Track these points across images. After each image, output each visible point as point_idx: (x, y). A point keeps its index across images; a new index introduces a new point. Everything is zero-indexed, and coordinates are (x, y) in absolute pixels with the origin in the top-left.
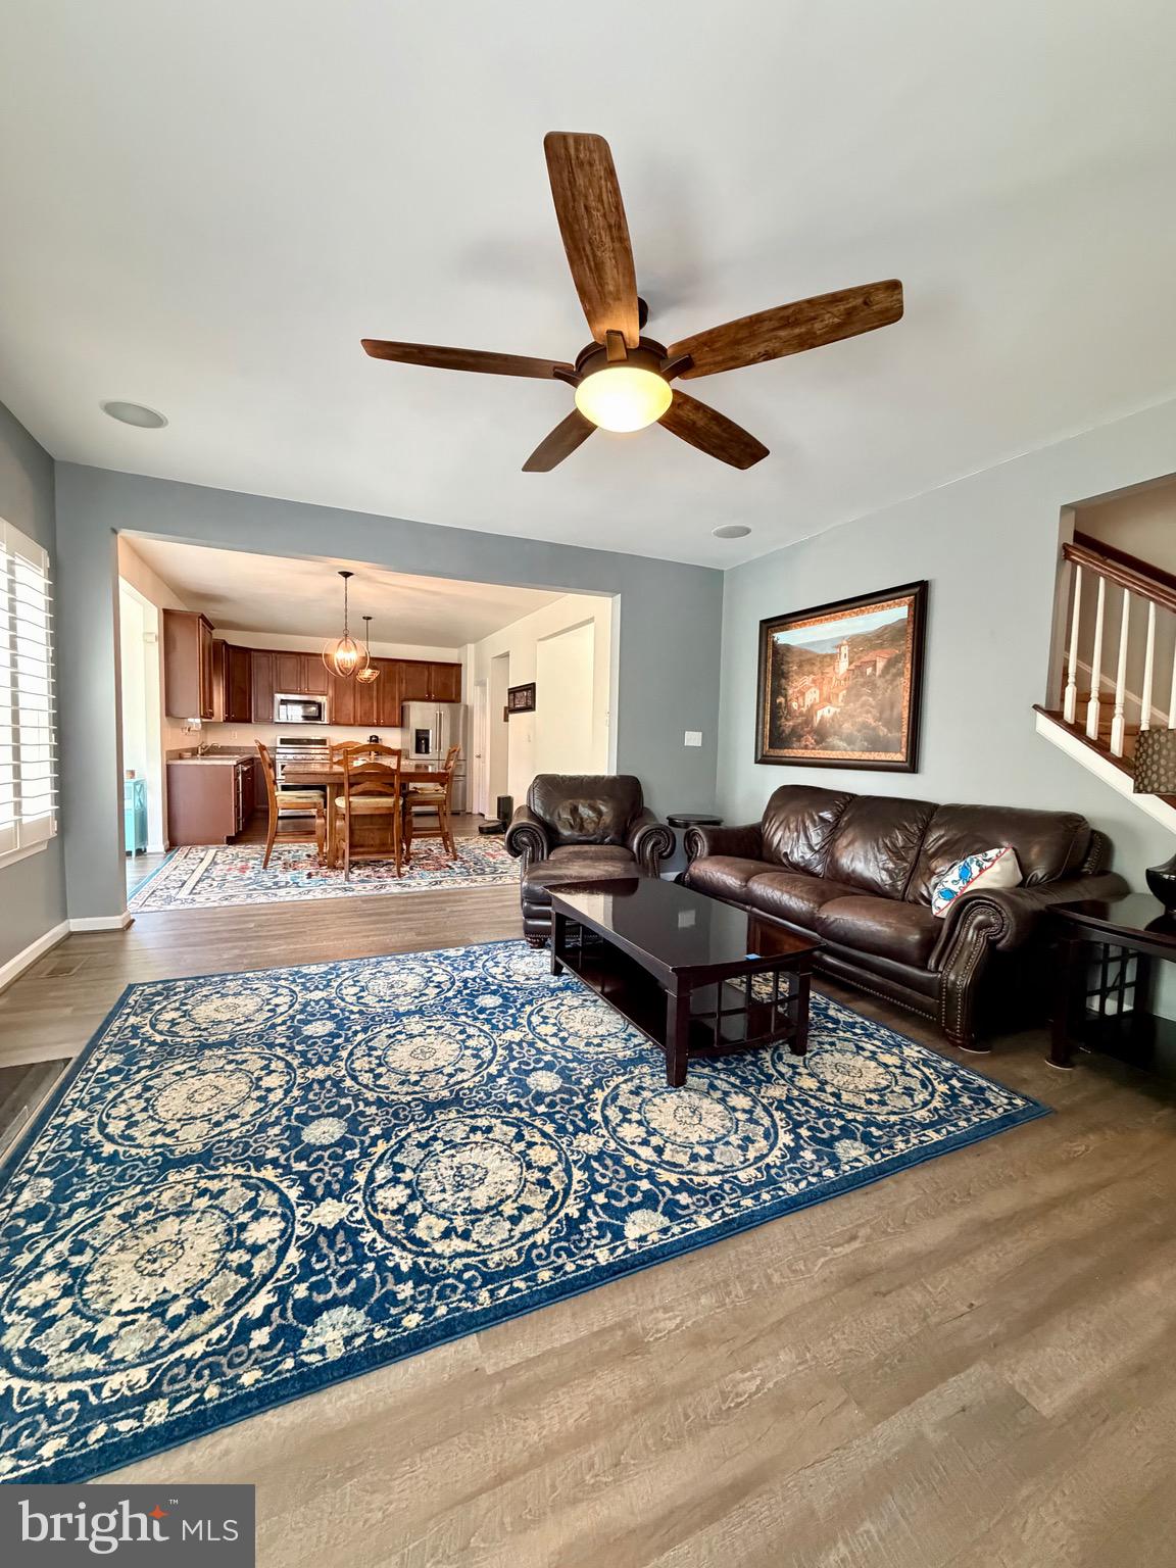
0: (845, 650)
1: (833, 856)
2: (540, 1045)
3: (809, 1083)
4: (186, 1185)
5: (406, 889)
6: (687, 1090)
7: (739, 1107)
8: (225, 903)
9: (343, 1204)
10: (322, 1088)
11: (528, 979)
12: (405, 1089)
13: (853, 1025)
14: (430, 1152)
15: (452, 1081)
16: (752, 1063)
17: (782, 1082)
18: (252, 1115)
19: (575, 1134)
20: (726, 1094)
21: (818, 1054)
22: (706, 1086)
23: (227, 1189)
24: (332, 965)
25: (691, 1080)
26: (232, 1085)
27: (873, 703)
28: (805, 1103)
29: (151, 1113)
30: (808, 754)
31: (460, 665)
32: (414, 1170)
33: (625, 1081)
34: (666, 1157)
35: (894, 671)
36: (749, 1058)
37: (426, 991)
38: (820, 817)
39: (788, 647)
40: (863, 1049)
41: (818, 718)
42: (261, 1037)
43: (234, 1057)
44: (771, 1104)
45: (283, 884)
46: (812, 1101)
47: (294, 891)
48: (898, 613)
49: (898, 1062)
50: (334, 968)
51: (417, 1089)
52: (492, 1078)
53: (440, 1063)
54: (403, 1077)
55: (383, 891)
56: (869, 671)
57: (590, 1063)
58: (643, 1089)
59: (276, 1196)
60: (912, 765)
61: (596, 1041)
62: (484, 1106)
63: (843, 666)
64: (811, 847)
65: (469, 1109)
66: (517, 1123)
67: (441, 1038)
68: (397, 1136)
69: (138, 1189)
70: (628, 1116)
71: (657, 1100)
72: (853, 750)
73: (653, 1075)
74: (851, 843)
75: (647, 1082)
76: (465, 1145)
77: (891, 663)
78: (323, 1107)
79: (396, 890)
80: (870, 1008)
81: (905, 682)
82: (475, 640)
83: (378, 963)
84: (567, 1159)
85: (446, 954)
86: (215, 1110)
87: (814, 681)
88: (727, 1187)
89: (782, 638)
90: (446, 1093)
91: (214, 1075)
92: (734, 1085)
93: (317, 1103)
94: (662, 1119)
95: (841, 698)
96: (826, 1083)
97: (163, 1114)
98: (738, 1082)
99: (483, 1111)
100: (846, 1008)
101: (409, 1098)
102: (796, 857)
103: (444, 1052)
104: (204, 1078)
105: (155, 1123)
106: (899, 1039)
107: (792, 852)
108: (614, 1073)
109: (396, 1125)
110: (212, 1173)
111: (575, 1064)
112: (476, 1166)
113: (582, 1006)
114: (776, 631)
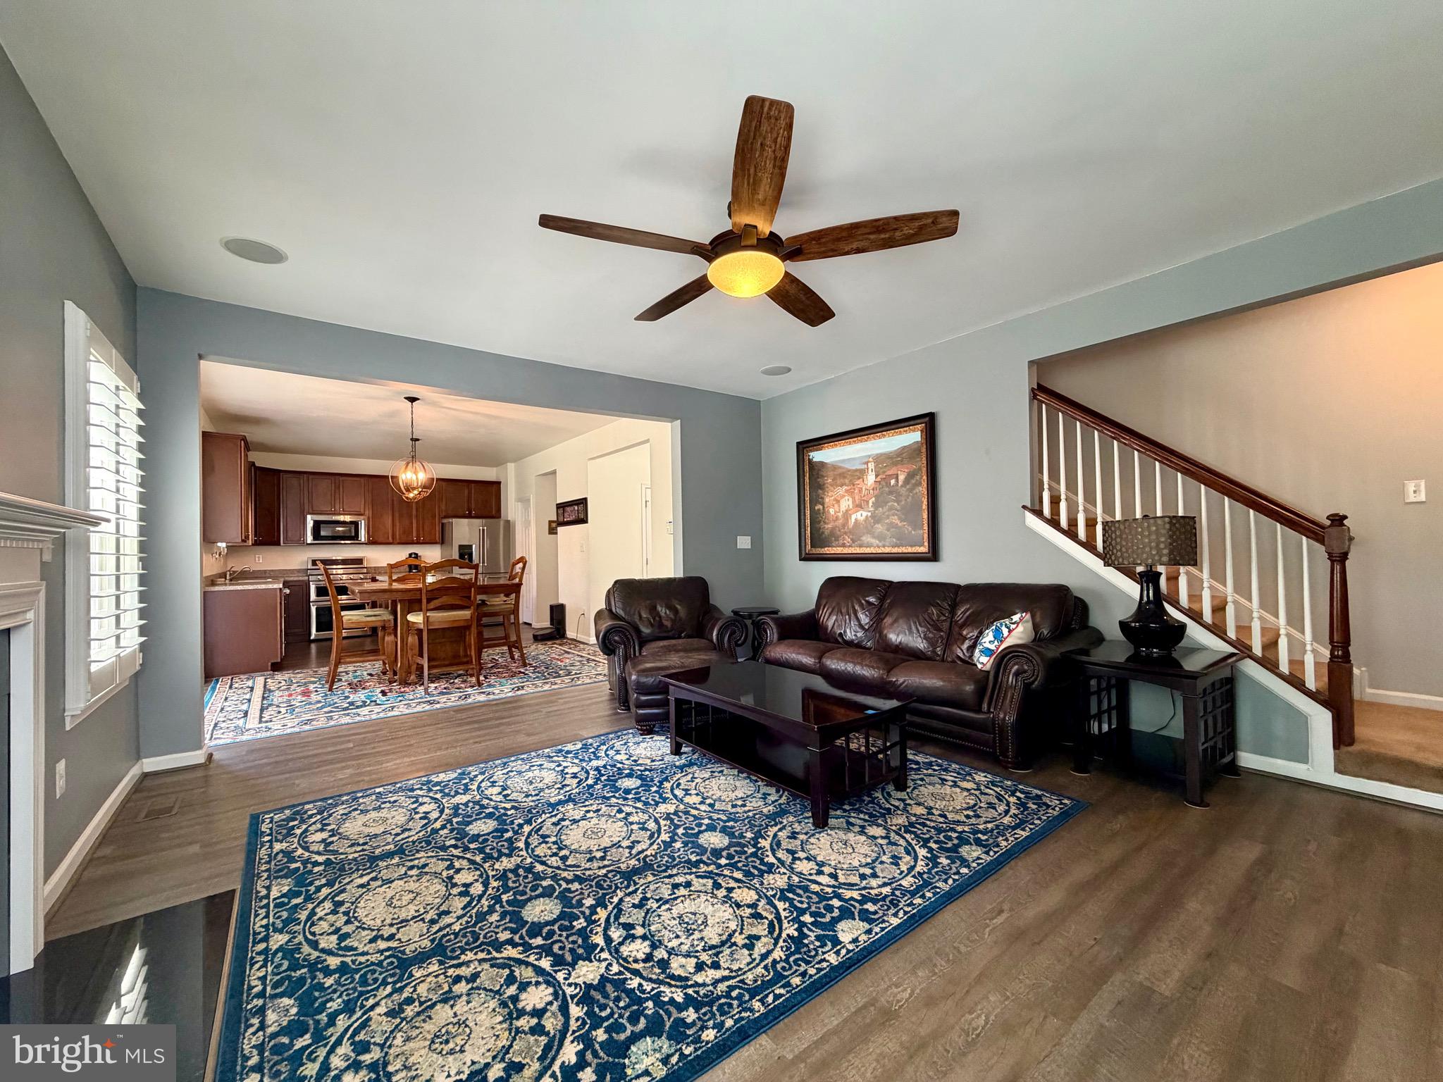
0: (871, 466)
1: (881, 633)
2: (694, 812)
3: (920, 810)
4: (436, 976)
5: (492, 697)
6: (832, 829)
7: (877, 835)
8: (307, 727)
9: (596, 963)
10: (518, 875)
11: (653, 761)
12: (596, 865)
13: (930, 764)
14: (648, 910)
15: (634, 852)
16: (870, 802)
17: (899, 812)
18: (464, 908)
19: (762, 876)
20: (863, 827)
21: (915, 788)
22: (845, 825)
23: (480, 972)
24: (459, 771)
25: (832, 822)
26: (427, 887)
27: (899, 508)
28: (924, 825)
29: (357, 924)
30: (846, 551)
31: (499, 483)
32: (643, 926)
33: (780, 830)
34: (842, 879)
35: (913, 481)
36: (867, 799)
37: (566, 782)
38: (868, 602)
39: (822, 464)
40: (946, 781)
41: (853, 520)
42: (428, 843)
43: (411, 864)
44: (900, 829)
45: (360, 704)
46: (928, 823)
47: (377, 709)
48: (913, 437)
49: (975, 786)
50: (463, 773)
51: (606, 862)
52: (668, 845)
53: (616, 840)
54: (588, 856)
55: (470, 701)
56: (893, 482)
57: (744, 820)
58: (798, 833)
59: (530, 969)
60: (933, 555)
61: (740, 803)
62: (674, 866)
63: (871, 478)
64: (861, 626)
65: (661, 872)
66: (709, 875)
67: (604, 819)
68: (611, 903)
69: (389, 989)
70: (796, 855)
71: (812, 840)
72: (884, 546)
73: (800, 822)
74: (895, 621)
75: (797, 828)
76: (676, 899)
77: (910, 476)
78: (528, 890)
79: (482, 698)
80: (938, 751)
81: (923, 489)
82: (514, 461)
83: (505, 764)
84: (766, 896)
85: (566, 749)
86: (422, 911)
87: (847, 491)
88: (898, 893)
89: (817, 456)
90: (633, 862)
91: (401, 883)
92: (865, 820)
93: (521, 888)
94: (823, 853)
95: (871, 504)
96: (931, 808)
97: (368, 922)
98: (867, 817)
99: (675, 871)
100: (920, 752)
101: (604, 871)
102: (849, 635)
103: (614, 831)
104: (393, 885)
105: (366, 932)
106: (967, 769)
107: (845, 632)
108: (767, 826)
109: (604, 895)
110: (455, 962)
111: (731, 823)
112: (694, 914)
113: (712, 777)
114: (811, 451)
